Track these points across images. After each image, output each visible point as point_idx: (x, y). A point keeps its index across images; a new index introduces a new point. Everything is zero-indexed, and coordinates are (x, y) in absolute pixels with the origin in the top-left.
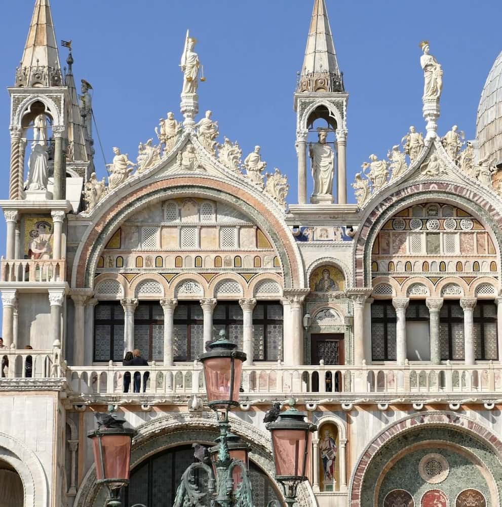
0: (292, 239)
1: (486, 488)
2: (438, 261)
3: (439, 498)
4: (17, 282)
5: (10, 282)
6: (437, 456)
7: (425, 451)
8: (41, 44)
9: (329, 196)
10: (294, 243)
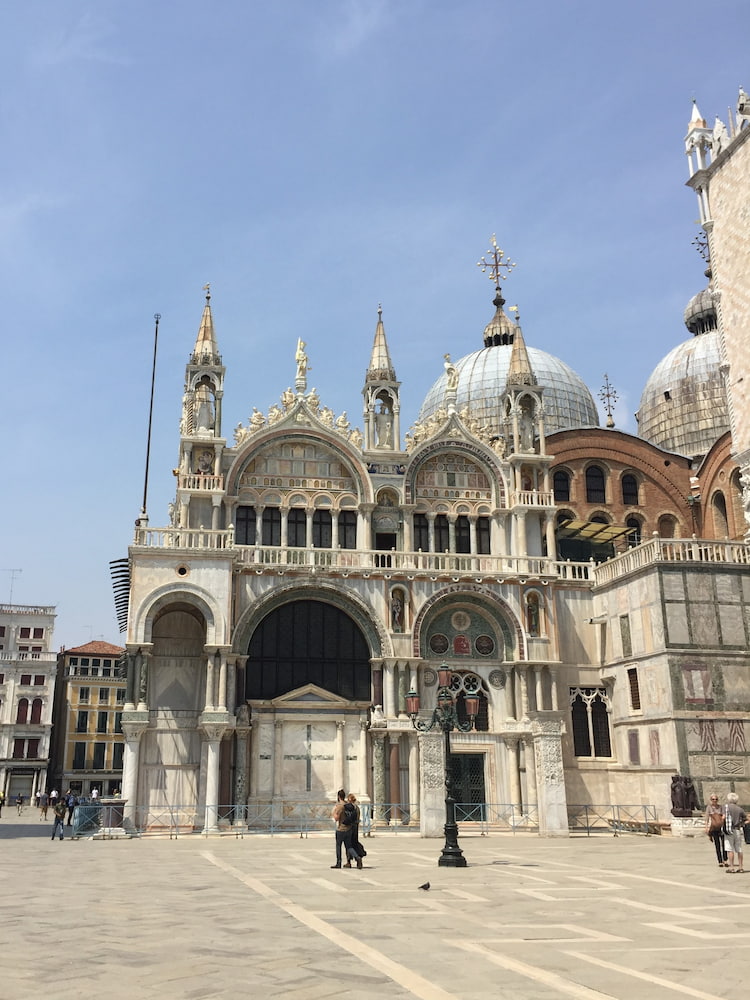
0: (366, 472)
1: (494, 635)
2: (455, 491)
3: (464, 640)
4: (191, 489)
5: (187, 489)
6: (462, 613)
7: (456, 610)
8: (207, 339)
9: (388, 446)
10: (367, 475)
